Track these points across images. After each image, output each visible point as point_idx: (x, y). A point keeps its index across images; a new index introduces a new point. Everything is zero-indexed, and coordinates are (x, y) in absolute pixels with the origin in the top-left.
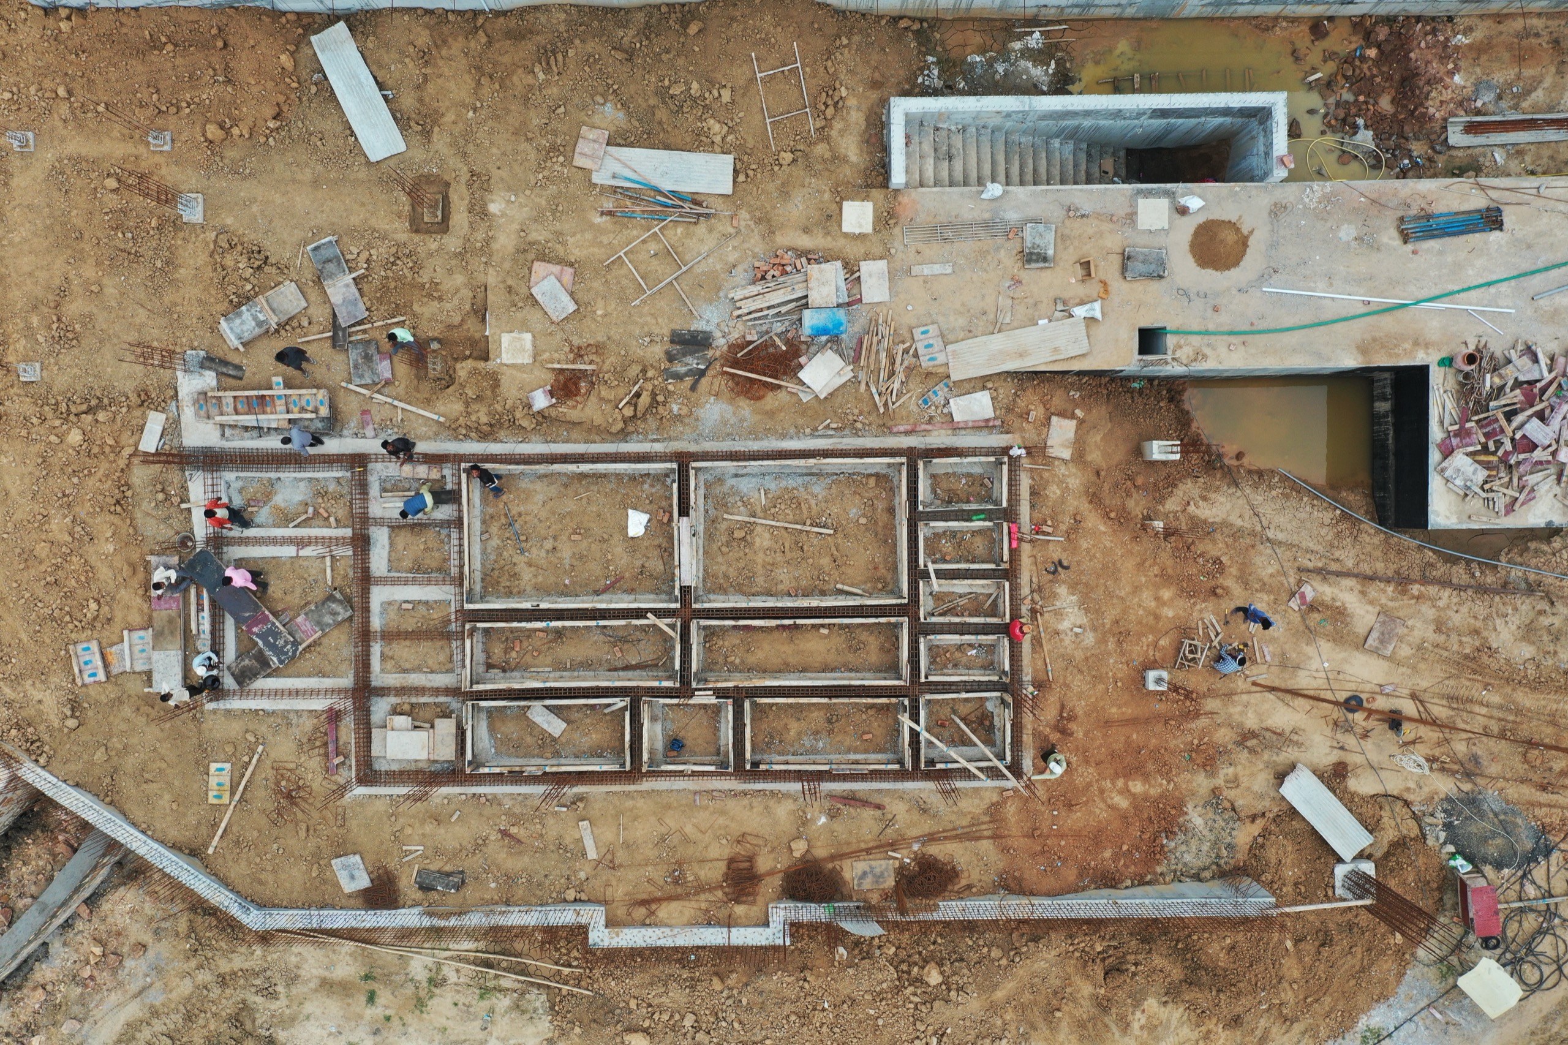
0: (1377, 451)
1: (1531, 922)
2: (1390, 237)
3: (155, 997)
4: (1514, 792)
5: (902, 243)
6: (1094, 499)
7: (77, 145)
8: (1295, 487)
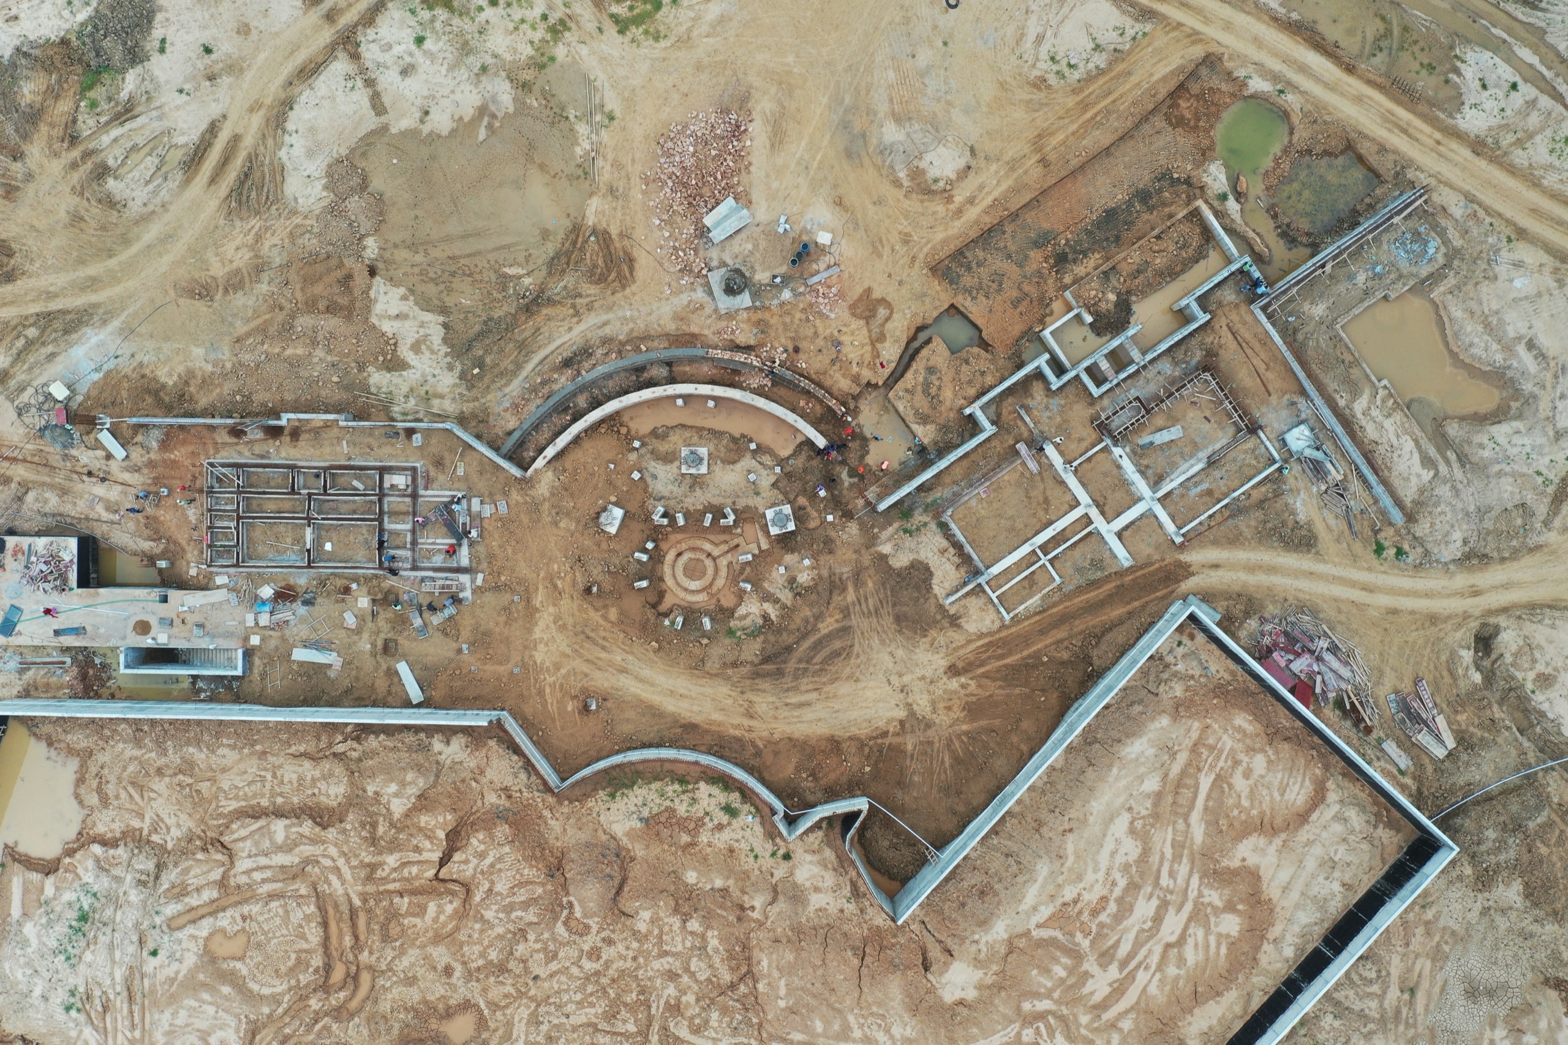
0: (96, 561)
1: (46, 407)
2: (88, 628)
3: (500, 394)
4: (51, 450)
5: (241, 631)
6: (183, 550)
7: (501, 669)
8: (124, 549)
